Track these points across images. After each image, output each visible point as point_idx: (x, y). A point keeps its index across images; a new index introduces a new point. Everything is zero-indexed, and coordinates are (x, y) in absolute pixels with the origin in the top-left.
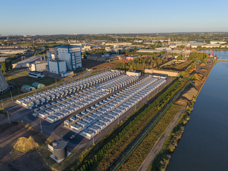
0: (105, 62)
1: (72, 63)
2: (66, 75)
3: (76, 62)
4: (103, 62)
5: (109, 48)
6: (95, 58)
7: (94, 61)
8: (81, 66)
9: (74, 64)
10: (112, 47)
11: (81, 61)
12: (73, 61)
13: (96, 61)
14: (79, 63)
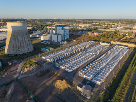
0: (81, 36)
1: (64, 36)
2: (63, 43)
3: (67, 35)
4: (80, 36)
5: (80, 27)
6: (74, 33)
7: (74, 35)
8: (68, 38)
9: (65, 36)
10: (81, 27)
11: (68, 35)
12: (65, 35)
13: (75, 35)
14: (68, 36)
